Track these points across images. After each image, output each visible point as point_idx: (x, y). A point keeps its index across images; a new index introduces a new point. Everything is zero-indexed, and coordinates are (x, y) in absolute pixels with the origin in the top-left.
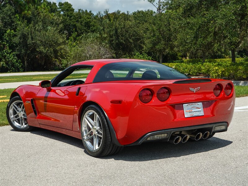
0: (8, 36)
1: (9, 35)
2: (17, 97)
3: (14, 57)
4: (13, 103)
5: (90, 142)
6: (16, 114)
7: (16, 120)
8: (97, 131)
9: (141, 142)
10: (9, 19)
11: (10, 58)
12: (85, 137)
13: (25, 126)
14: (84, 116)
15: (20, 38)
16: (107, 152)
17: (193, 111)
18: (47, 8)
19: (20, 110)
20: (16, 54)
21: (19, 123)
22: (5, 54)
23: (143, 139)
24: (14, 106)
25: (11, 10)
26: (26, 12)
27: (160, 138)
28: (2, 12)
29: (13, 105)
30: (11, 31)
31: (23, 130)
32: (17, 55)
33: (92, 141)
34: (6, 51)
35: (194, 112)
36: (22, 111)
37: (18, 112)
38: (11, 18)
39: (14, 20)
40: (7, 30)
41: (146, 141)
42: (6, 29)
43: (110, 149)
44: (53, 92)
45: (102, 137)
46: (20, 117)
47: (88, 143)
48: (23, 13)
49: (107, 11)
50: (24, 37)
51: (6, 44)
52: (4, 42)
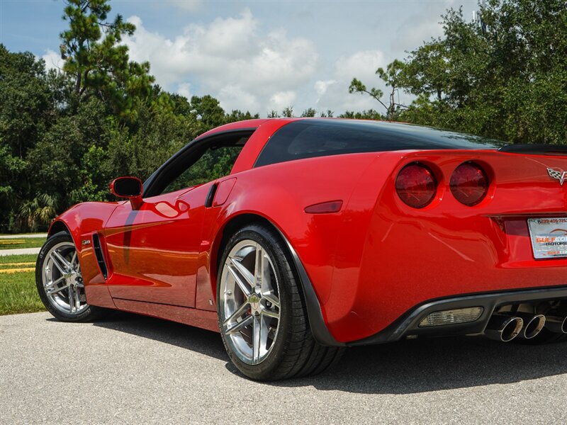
0: (90, 160)
1: (94, 156)
2: (64, 232)
4: (53, 250)
5: (244, 337)
6: (60, 277)
7: (60, 293)
8: (265, 302)
9: (400, 333)
10: (94, 125)
12: (229, 323)
13: (82, 307)
14: (228, 261)
15: (115, 163)
16: (292, 364)
17: (557, 240)
18: (169, 105)
19: (68, 265)
20: (107, 195)
21: (67, 301)
22: (86, 193)
23: (407, 321)
24: (56, 258)
25: (98, 107)
26: (128, 111)
27: (459, 321)
28: (80, 111)
29: (53, 254)
30: (97, 148)
31: (76, 318)
33: (248, 335)
34: (86, 189)
35: (560, 243)
36: (74, 269)
37: (64, 273)
38: (97, 123)
39: (104, 127)
40: (90, 147)
41: (417, 328)
42: (89, 145)
43: (304, 356)
44: (147, 209)
45: (279, 319)
46: (68, 284)
47: (238, 341)
48: (122, 114)
49: (290, 109)
50: (123, 160)
51: (88, 174)
52: (84, 169)
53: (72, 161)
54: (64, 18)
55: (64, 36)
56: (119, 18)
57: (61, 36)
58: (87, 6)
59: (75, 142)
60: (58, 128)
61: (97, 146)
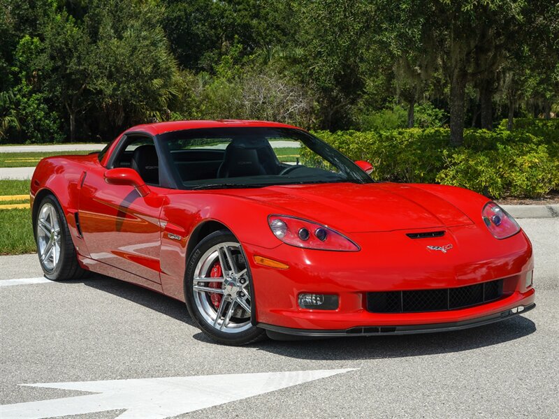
0: (23, 52)
1: (27, 49)
3: (39, 105)
10: (28, 9)
11: (29, 106)
15: (52, 58)
20: (45, 99)
30: (32, 38)
32: (46, 101)
34: (20, 91)
40: (22, 37)
42: (22, 35)
50: (62, 54)
51: (20, 72)
52: (16, 66)
59: (2, 30)
61: (32, 36)
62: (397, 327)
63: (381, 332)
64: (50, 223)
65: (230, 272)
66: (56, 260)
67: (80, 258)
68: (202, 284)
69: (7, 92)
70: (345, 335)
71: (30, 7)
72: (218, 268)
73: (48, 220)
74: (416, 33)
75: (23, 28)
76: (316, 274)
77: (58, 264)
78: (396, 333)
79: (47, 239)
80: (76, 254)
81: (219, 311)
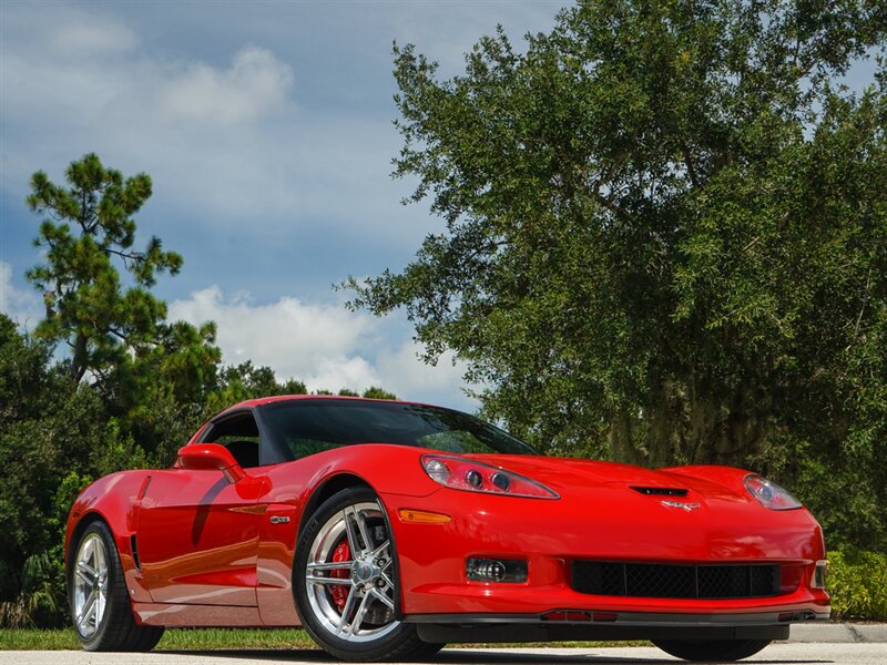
0: (67, 498)
1: (73, 492)
10: (77, 435)
22: (56, 561)
25: (89, 402)
26: (143, 409)
30: (81, 477)
34: (56, 554)
38: (84, 431)
40: (66, 475)
42: (66, 471)
48: (132, 414)
51: (61, 526)
52: (55, 516)
53: (31, 501)
54: (37, 243)
55: (34, 274)
56: (155, 244)
57: (29, 275)
58: (98, 223)
59: (39, 465)
60: (11, 440)
61: (81, 473)
62: (620, 614)
63: (595, 620)
64: (93, 566)
65: (363, 552)
66: (99, 619)
67: (136, 607)
68: (320, 573)
69: (40, 556)
70: (539, 621)
71: (81, 432)
72: (345, 548)
73: (91, 562)
74: (640, 371)
75: (68, 461)
76: (494, 538)
77: (101, 625)
78: (617, 622)
79: (87, 590)
80: (129, 601)
81: (344, 612)
